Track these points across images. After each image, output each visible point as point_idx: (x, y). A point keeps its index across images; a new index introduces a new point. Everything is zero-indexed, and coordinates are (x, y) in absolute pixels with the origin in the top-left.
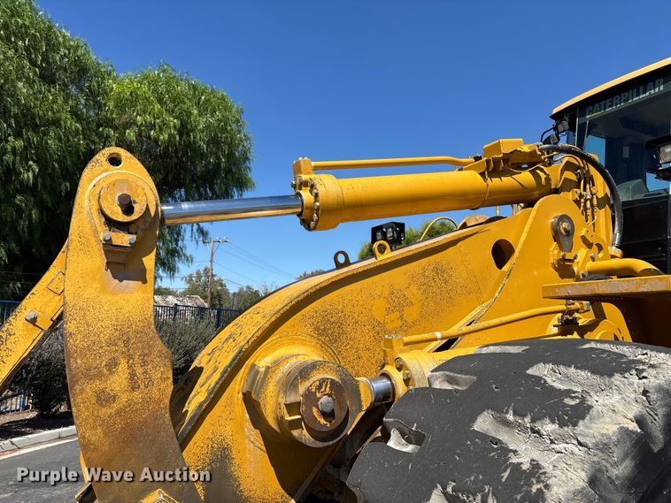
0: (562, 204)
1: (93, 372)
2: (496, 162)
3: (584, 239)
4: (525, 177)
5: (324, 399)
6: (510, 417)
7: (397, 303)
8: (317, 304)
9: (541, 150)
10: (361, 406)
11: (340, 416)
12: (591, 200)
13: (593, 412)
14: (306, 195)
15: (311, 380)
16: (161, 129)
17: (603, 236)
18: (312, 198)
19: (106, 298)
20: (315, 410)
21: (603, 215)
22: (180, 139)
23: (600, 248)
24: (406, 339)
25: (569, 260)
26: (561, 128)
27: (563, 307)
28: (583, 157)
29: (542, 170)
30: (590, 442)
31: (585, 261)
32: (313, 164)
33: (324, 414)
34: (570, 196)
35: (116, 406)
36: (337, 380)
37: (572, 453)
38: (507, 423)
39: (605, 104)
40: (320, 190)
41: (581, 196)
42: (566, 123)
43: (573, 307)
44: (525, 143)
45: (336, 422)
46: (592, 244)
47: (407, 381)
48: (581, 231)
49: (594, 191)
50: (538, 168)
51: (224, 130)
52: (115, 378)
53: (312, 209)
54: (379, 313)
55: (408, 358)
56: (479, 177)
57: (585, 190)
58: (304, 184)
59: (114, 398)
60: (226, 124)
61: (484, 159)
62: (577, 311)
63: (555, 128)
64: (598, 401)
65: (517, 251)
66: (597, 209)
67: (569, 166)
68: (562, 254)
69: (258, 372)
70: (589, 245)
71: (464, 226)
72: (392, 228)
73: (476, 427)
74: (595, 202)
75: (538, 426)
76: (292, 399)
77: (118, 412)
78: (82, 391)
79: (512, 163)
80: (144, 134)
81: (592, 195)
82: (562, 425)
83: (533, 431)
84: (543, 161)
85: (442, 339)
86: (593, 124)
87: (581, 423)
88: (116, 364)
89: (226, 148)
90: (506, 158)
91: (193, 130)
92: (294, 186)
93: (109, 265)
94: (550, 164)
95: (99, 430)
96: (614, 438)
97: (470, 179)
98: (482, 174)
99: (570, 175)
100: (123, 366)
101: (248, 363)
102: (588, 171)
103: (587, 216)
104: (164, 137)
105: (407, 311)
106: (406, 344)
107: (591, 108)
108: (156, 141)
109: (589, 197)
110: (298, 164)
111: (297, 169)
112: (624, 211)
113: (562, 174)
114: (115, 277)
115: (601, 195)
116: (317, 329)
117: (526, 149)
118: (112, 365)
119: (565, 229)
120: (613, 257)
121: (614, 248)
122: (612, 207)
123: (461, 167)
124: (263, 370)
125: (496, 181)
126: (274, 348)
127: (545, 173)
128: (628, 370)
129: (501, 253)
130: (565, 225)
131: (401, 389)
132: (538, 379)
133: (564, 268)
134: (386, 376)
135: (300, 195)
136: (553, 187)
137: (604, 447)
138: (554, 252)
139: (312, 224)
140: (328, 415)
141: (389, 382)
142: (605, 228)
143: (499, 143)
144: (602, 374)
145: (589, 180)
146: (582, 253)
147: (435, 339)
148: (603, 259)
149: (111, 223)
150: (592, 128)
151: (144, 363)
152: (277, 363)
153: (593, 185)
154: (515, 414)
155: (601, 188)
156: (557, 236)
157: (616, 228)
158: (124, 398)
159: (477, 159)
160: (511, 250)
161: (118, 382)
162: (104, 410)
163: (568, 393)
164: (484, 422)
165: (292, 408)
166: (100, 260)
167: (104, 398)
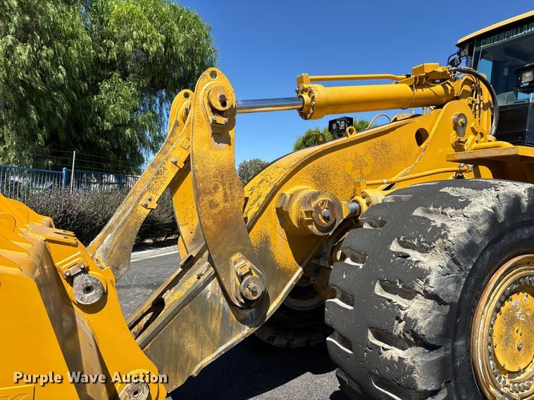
0: (460, 107)
1: (207, 191)
2: (421, 78)
3: (473, 129)
4: (438, 89)
5: (325, 210)
6: (431, 209)
7: (359, 164)
8: (315, 163)
9: (450, 71)
10: (342, 216)
11: (332, 220)
12: (479, 105)
13: (472, 203)
14: (306, 97)
15: (318, 201)
16: (151, 43)
17: (485, 128)
18: (310, 99)
19: (212, 152)
20: (320, 215)
21: (486, 115)
22: (165, 51)
23: (482, 135)
24: (368, 182)
25: (462, 142)
26: (463, 54)
27: (457, 169)
28: (477, 76)
29: (449, 84)
30: (469, 215)
31: (472, 143)
32: (310, 77)
33: (324, 218)
34: (465, 102)
35: (218, 209)
36: (331, 201)
37: (461, 220)
38: (429, 212)
39: (494, 39)
40: (316, 94)
41: (473, 102)
42: (466, 50)
43: (463, 169)
44: (440, 66)
45: (330, 223)
46: (477, 133)
47: (368, 204)
48: (471, 124)
49: (482, 99)
50: (447, 83)
51: (197, 44)
52: (217, 195)
53: (310, 106)
54: (349, 169)
55: (369, 192)
56: (409, 88)
57: (476, 97)
58: (305, 90)
59: (217, 205)
60: (199, 40)
61: (413, 76)
62: (465, 171)
63: (459, 53)
64: (474, 200)
65: (430, 136)
66: (482, 111)
67: (467, 82)
68: (458, 138)
69: (286, 197)
70: (475, 133)
71: (395, 120)
72: (345, 121)
73: (414, 214)
74: (482, 106)
75: (445, 210)
76: (308, 209)
77: (219, 212)
78: (203, 200)
79: (430, 79)
80: (138, 46)
81: (480, 101)
82: (456, 209)
83: (442, 213)
84: (450, 78)
85: (387, 183)
86: (485, 52)
87: (466, 207)
88: (218, 188)
89: (199, 58)
90: (427, 76)
91: (174, 44)
92: (297, 92)
93: (213, 134)
94: (455, 80)
95: (211, 221)
96: (481, 214)
97: (403, 89)
98: (411, 86)
99: (467, 88)
100: (221, 189)
101: (279, 193)
102: (479, 85)
103: (475, 115)
104: (153, 49)
105: (365, 169)
106: (368, 185)
107: (484, 40)
108: (147, 52)
109: (478, 102)
110: (302, 77)
111: (300, 81)
112: (500, 113)
113: (462, 86)
114: (216, 141)
115: (486, 101)
116: (314, 177)
117: (440, 70)
118: (216, 188)
119: (461, 123)
120: (489, 141)
121: (491, 136)
122: (492, 109)
123: (397, 81)
124: (288, 196)
125: (420, 90)
126: (291, 186)
127: (451, 86)
128: (490, 187)
129: (421, 136)
130: (462, 120)
131: (365, 208)
132: (446, 193)
133: (458, 146)
134: (356, 201)
135: (302, 97)
136: (455, 95)
137: (476, 217)
138: (453, 137)
139: (309, 116)
140: (326, 219)
141: (357, 205)
142: (487, 122)
143: (423, 66)
144: (477, 189)
145: (479, 91)
146: (470, 138)
147: (383, 183)
148: (483, 142)
150: (484, 54)
151: (231, 188)
152: (297, 192)
153: (482, 94)
154: (434, 207)
155: (486, 96)
156: (456, 127)
157: (494, 123)
158: (222, 205)
159: (408, 76)
160: (427, 135)
161: (219, 197)
162: (213, 211)
163: (460, 197)
164: (418, 212)
165: (308, 213)
166: (208, 131)
167: (213, 205)
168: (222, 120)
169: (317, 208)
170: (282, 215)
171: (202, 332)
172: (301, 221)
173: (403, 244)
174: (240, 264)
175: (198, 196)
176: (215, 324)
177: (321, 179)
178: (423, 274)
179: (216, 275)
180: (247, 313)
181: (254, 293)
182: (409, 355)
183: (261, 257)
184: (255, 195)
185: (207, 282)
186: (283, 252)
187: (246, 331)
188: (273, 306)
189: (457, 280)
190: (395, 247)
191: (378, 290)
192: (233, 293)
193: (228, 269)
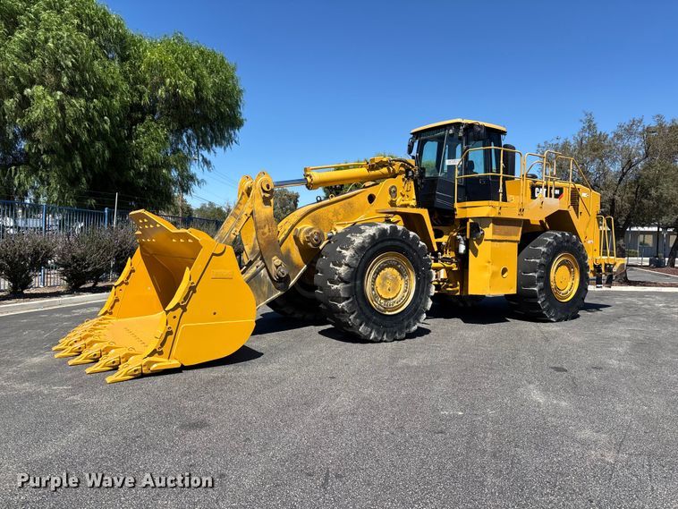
2: (373, 166)
3: (401, 194)
4: (385, 170)
5: (316, 236)
7: (336, 213)
8: (312, 213)
10: (324, 239)
14: (308, 179)
15: (312, 232)
17: (411, 192)
18: (311, 180)
19: (263, 210)
20: (313, 239)
23: (407, 197)
24: (338, 224)
25: (395, 201)
31: (401, 201)
35: (266, 236)
36: (319, 232)
38: (352, 236)
40: (313, 178)
41: (405, 177)
47: (336, 233)
48: (401, 191)
53: (310, 183)
54: (330, 216)
55: (338, 227)
58: (308, 175)
59: (266, 234)
65: (377, 198)
68: (392, 199)
70: (403, 196)
76: (308, 236)
78: (259, 232)
79: (379, 165)
85: (350, 223)
92: (305, 176)
93: (263, 202)
95: (263, 241)
97: (363, 171)
98: (368, 170)
99: (402, 169)
100: (267, 226)
101: (294, 228)
114: (264, 205)
116: (312, 220)
117: (385, 159)
118: (265, 226)
119: (394, 190)
124: (299, 230)
125: (373, 172)
126: (301, 225)
129: (371, 198)
131: (335, 235)
133: (392, 204)
134: (331, 232)
136: (396, 173)
138: (389, 198)
139: (310, 188)
140: (316, 240)
141: (332, 234)
143: (375, 159)
146: (400, 198)
148: (408, 201)
149: (264, 191)
151: (271, 226)
152: (303, 228)
156: (390, 192)
158: (268, 234)
160: (375, 198)
161: (266, 230)
164: (348, 236)
165: (308, 238)
166: (261, 200)
167: (264, 234)
168: (267, 195)
169: (312, 235)
170: (296, 239)
171: (259, 292)
172: (304, 241)
173: (341, 248)
174: (276, 261)
175: (257, 230)
176: (265, 289)
177: (316, 221)
178: (344, 257)
179: (266, 266)
180: (280, 285)
181: (283, 274)
182: (340, 286)
183: (286, 258)
184: (283, 230)
185: (261, 269)
186: (296, 256)
187: (279, 293)
188: (292, 283)
189: (357, 260)
190: (338, 249)
191: (331, 265)
192: (273, 273)
193: (271, 263)
